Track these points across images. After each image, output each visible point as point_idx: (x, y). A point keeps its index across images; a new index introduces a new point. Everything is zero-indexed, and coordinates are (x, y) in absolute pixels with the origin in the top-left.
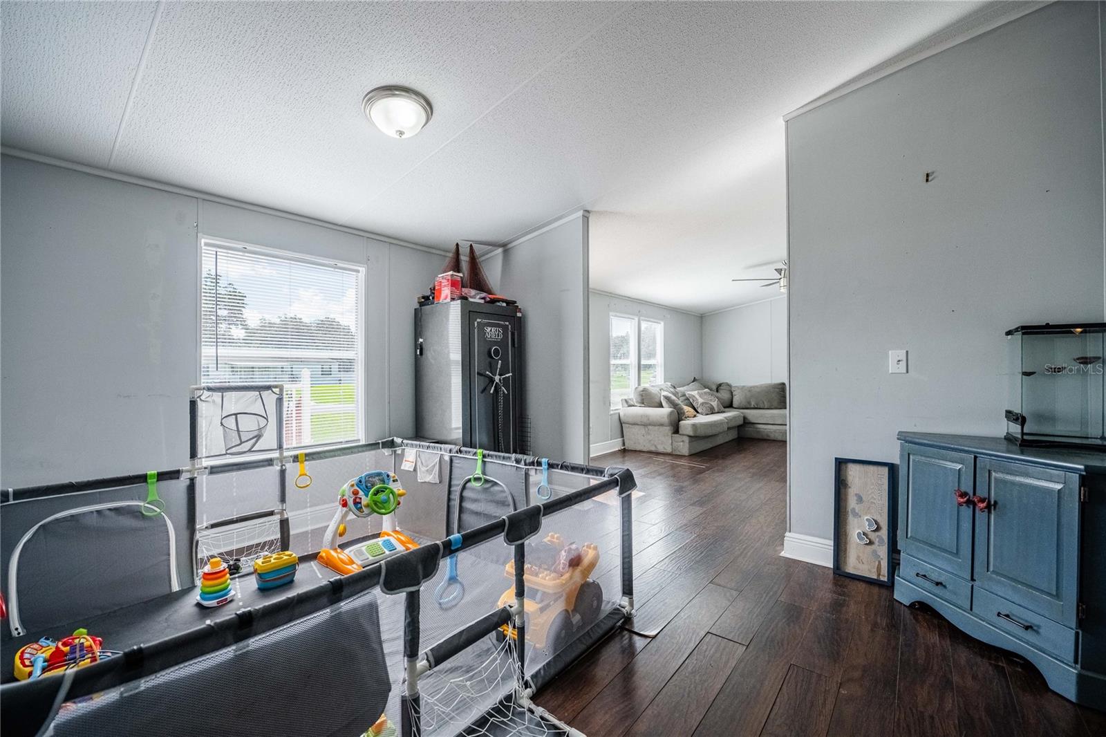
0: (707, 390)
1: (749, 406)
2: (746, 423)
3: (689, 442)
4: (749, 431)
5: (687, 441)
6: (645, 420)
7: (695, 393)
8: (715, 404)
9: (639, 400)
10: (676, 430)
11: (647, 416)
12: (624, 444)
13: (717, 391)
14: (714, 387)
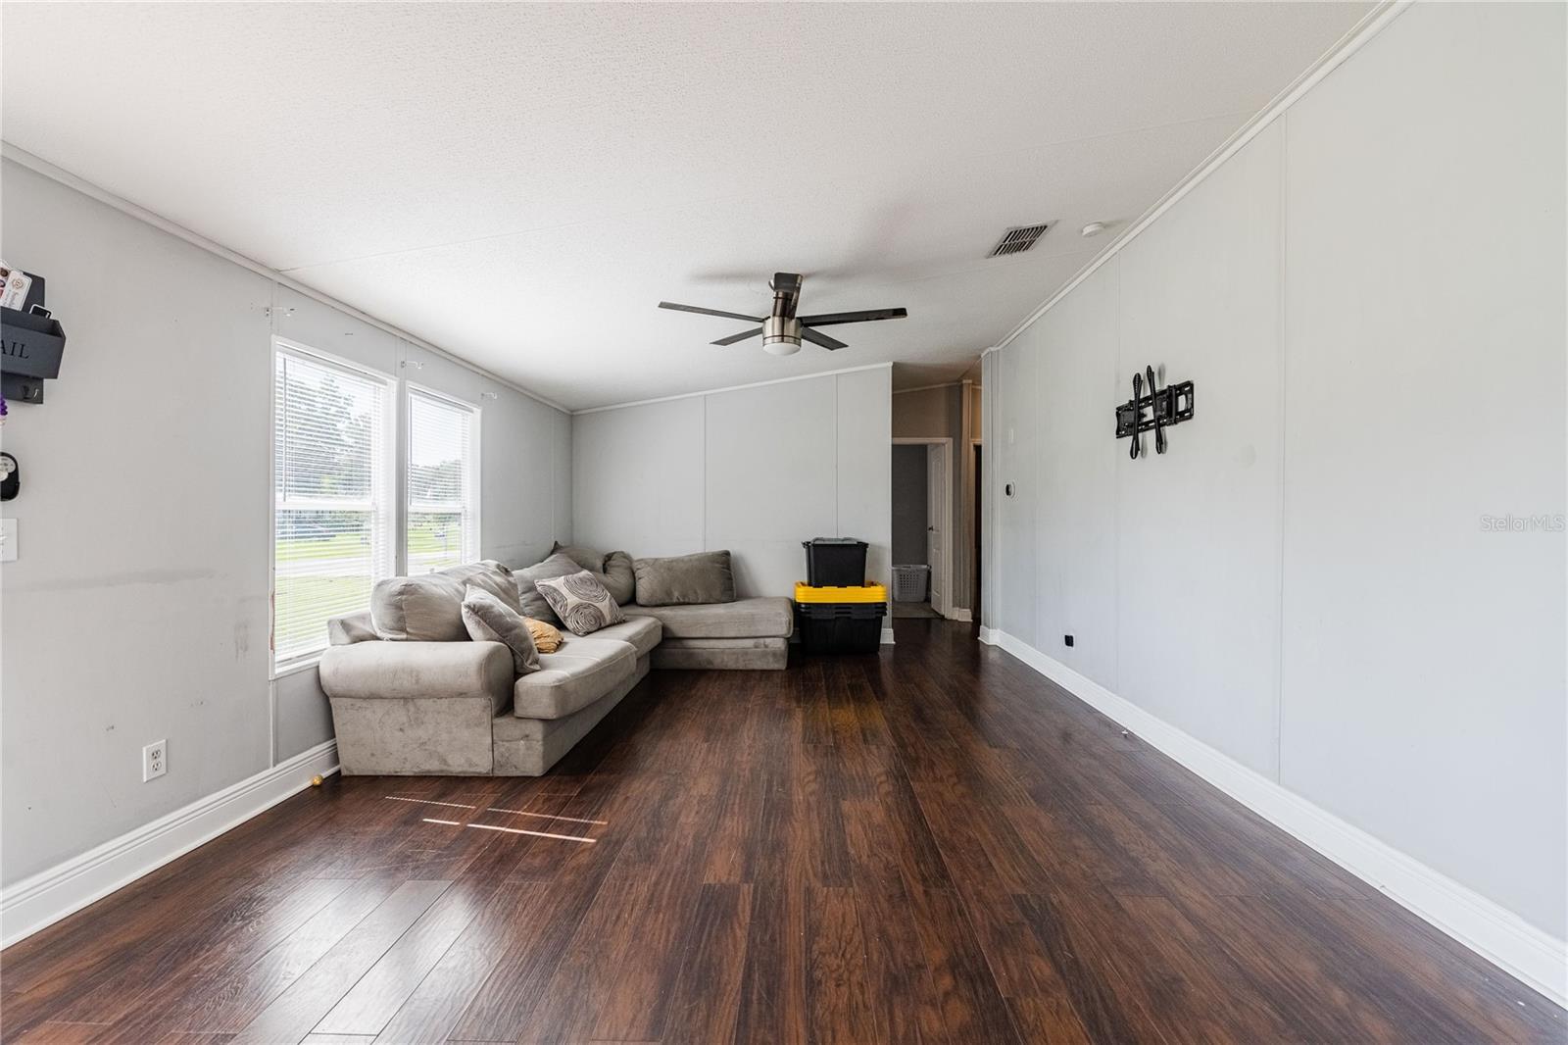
0: (585, 573)
1: (667, 601)
2: (668, 638)
3: (545, 738)
4: (674, 658)
5: (539, 736)
6: (407, 684)
7: (558, 583)
8: (605, 605)
9: (388, 621)
10: (505, 702)
11: (414, 673)
12: (335, 759)
13: (605, 571)
14: (599, 564)
